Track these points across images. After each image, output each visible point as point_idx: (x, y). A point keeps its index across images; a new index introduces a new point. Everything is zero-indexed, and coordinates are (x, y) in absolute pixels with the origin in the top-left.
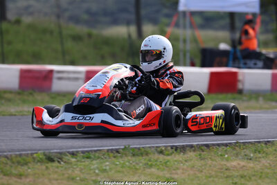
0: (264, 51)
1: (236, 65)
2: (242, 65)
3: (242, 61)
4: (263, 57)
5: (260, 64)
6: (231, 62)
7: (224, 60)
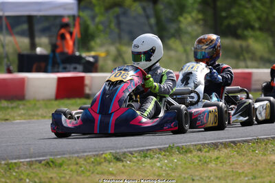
0: (84, 55)
1: (56, 70)
2: (60, 69)
3: (61, 66)
4: (83, 61)
5: (80, 67)
6: (50, 68)
7: (43, 65)
